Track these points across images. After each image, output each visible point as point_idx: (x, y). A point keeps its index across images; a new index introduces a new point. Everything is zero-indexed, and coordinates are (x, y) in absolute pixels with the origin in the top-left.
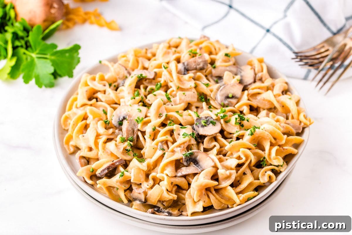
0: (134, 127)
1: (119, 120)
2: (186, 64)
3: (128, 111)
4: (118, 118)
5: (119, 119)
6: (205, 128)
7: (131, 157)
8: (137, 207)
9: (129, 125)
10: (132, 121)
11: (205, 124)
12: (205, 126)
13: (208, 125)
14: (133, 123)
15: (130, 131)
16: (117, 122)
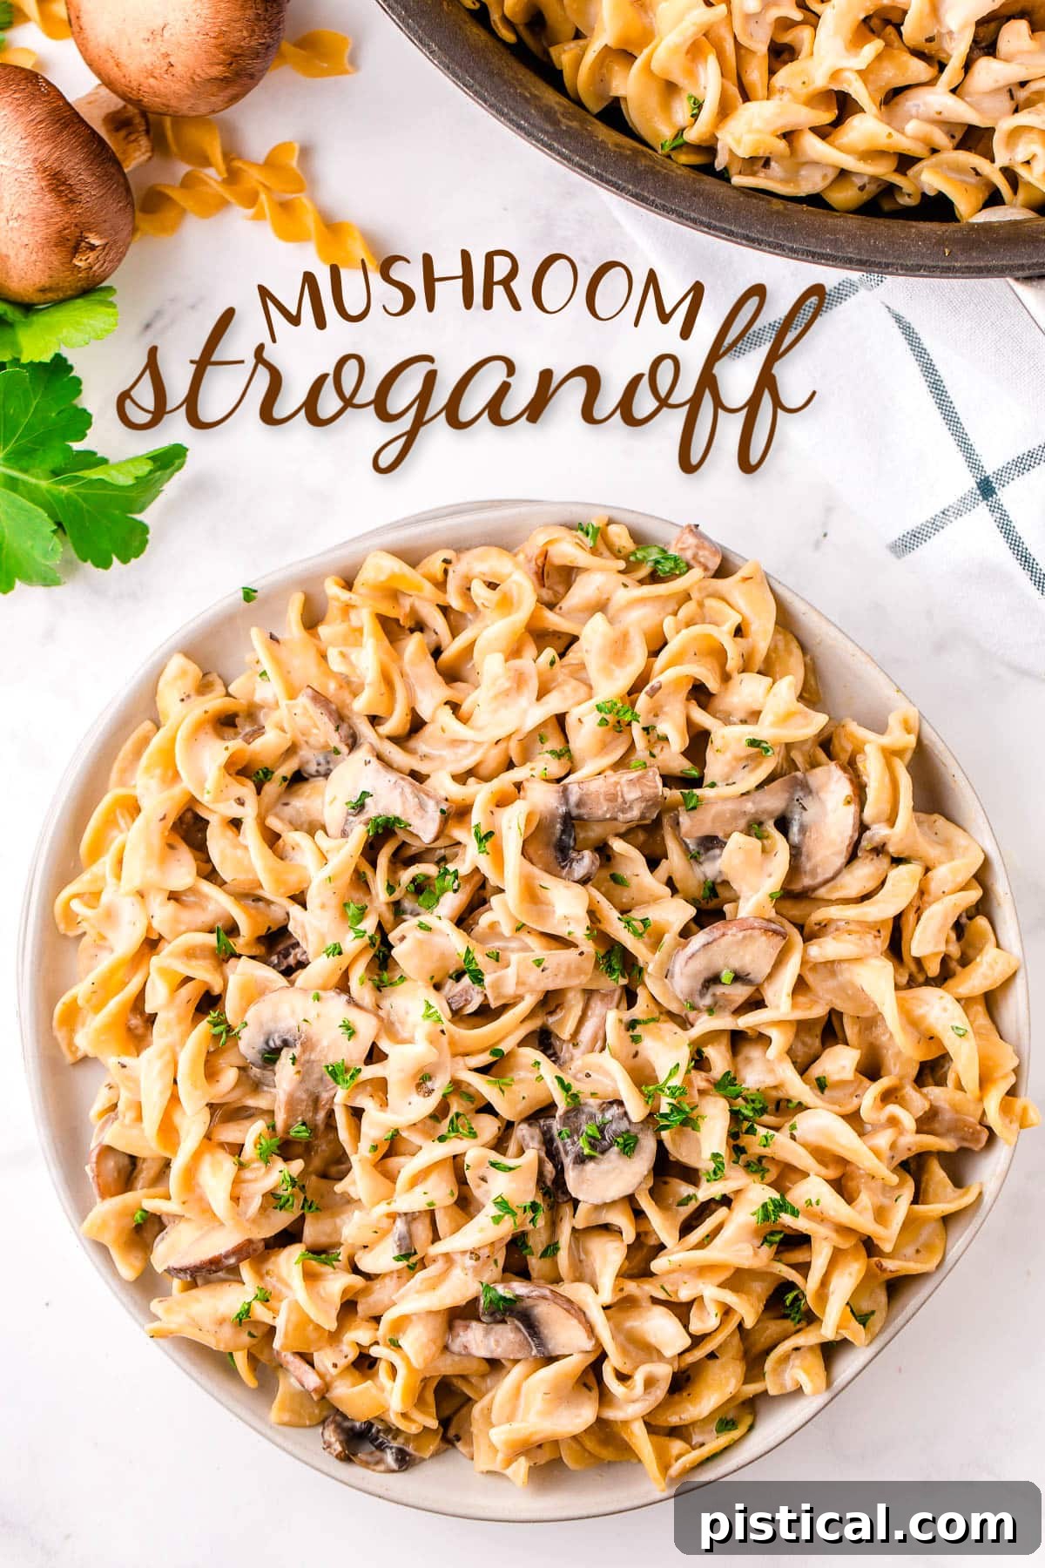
0: (321, 1089)
1: (266, 1047)
2: (573, 799)
3: (305, 1021)
4: (262, 1039)
5: (267, 1043)
6: (590, 1166)
7: (291, 1214)
8: (286, 1418)
9: (302, 1081)
10: (315, 1064)
11: (593, 1153)
12: (591, 1158)
13: (603, 1152)
14: (316, 1076)
15: (302, 1101)
16: (254, 1051)
